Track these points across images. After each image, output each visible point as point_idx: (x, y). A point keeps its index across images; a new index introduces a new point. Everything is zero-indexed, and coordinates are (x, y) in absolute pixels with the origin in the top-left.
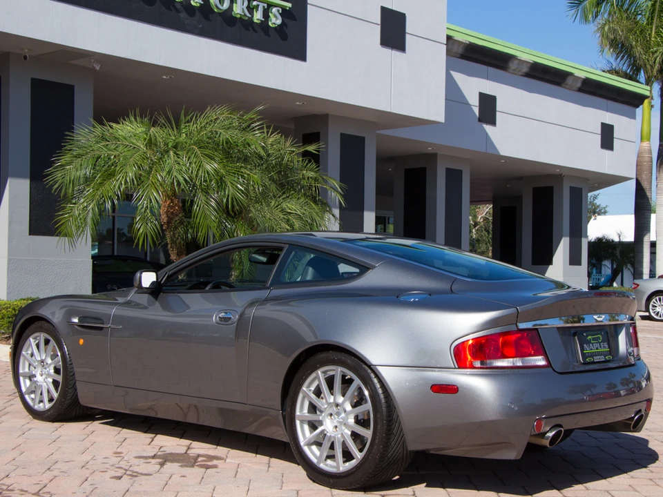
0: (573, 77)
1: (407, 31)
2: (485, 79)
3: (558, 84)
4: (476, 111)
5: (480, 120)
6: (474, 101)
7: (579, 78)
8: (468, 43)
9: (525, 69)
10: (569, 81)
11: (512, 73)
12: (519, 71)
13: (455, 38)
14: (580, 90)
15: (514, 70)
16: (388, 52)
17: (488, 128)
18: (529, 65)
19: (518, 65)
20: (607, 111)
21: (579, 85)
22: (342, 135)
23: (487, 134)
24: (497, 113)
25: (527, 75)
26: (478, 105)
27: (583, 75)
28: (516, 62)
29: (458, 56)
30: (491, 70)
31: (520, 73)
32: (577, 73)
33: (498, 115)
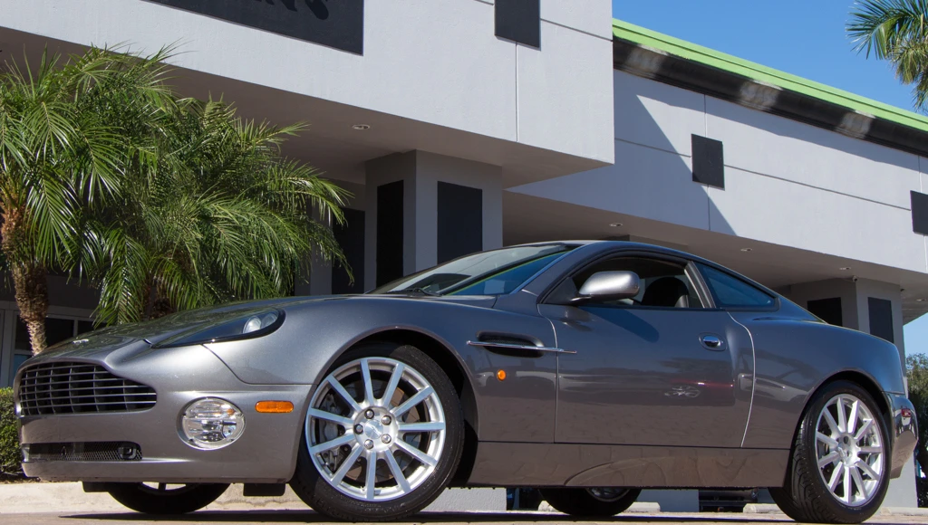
0: (854, 116)
1: (543, 15)
2: (701, 111)
3: (831, 127)
4: (689, 163)
5: (696, 178)
6: (684, 149)
7: (864, 117)
8: (665, 54)
9: (770, 101)
10: (848, 121)
11: (747, 107)
12: (760, 104)
13: (643, 47)
14: (869, 137)
15: (751, 102)
16: (509, 46)
17: (710, 191)
18: (775, 94)
19: (757, 93)
20: (920, 171)
21: (865, 128)
22: (442, 186)
23: (709, 199)
24: (725, 168)
25: (774, 110)
26: (690, 153)
27: (871, 113)
28: (752, 88)
29: (652, 76)
30: (709, 99)
31: (762, 107)
32: (859, 109)
33: (727, 172)
